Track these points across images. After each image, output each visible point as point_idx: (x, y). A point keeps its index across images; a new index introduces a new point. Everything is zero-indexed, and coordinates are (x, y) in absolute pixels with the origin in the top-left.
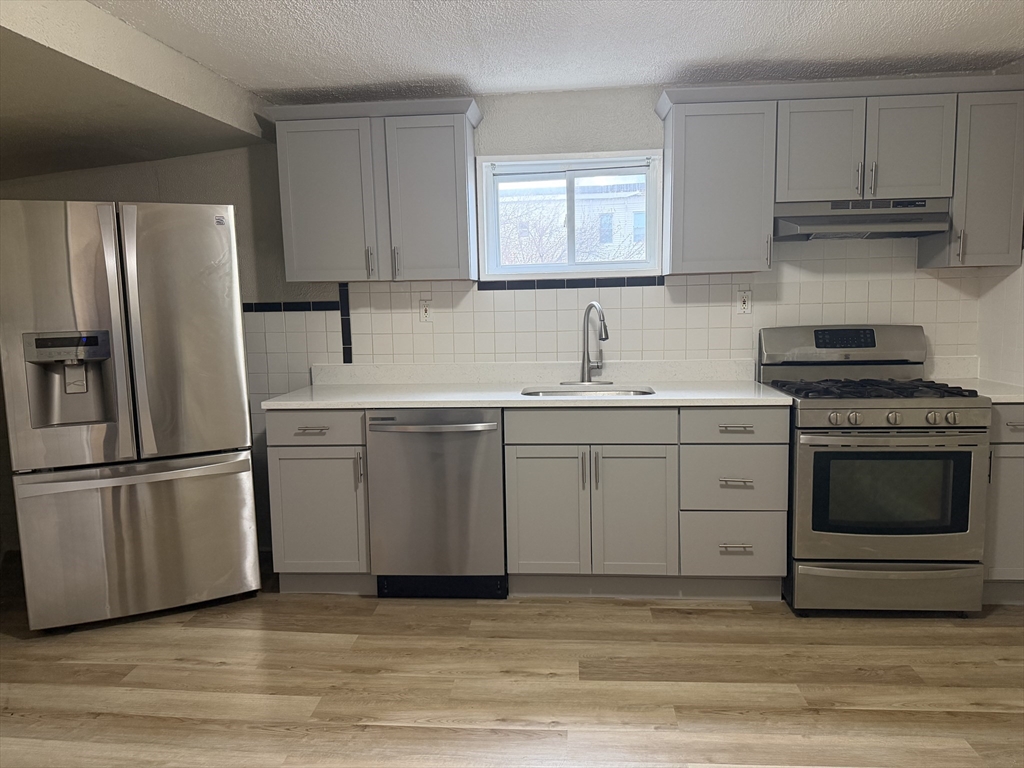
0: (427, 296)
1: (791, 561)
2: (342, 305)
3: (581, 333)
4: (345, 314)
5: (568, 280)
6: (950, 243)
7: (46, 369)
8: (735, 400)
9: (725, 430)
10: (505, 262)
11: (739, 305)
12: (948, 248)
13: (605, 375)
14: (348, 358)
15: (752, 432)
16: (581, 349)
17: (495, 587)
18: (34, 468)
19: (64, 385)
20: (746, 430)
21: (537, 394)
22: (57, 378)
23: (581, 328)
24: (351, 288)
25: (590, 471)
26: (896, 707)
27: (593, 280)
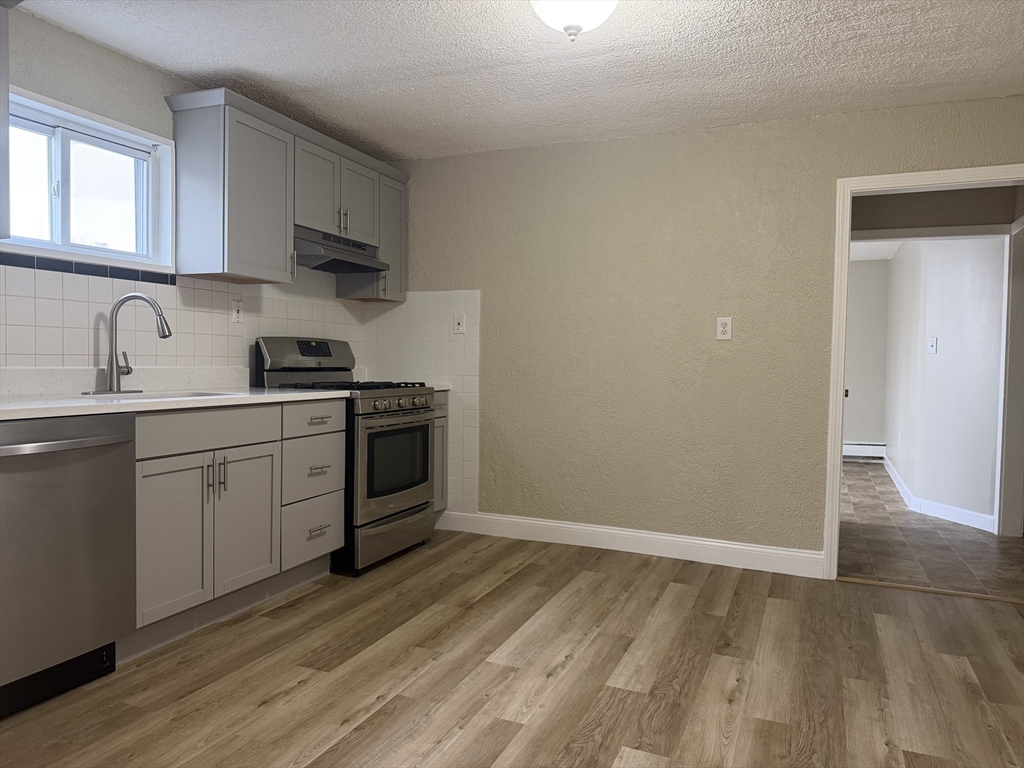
1: (350, 528)
3: (92, 332)
6: (377, 280)
11: (234, 314)
12: (375, 284)
16: (92, 352)
23: (92, 325)
27: (105, 267)
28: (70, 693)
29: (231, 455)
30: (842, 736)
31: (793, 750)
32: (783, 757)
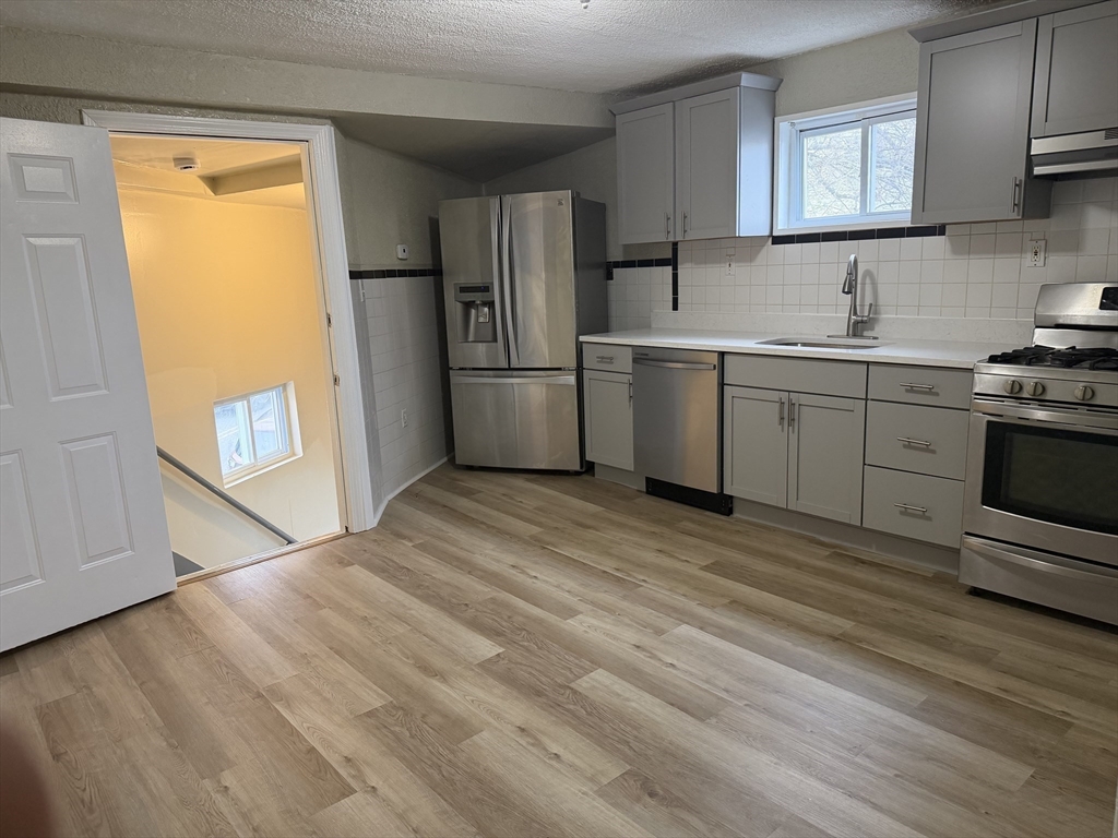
0: (731, 251)
2: (673, 262)
4: (675, 268)
5: (851, 232)
7: (468, 305)
8: (917, 359)
9: (911, 390)
10: (807, 215)
11: (1029, 256)
13: (878, 330)
14: (675, 307)
15: (937, 394)
17: (720, 503)
18: (462, 366)
19: (477, 317)
20: (930, 392)
21: (796, 344)
22: (473, 311)
24: (680, 246)
25: (789, 415)
26: (917, 664)
28: (672, 503)
29: (804, 399)
30: (412, 768)
31: (425, 726)
32: (424, 716)
